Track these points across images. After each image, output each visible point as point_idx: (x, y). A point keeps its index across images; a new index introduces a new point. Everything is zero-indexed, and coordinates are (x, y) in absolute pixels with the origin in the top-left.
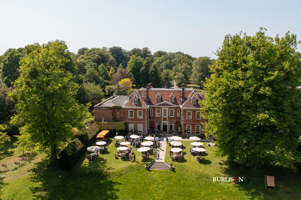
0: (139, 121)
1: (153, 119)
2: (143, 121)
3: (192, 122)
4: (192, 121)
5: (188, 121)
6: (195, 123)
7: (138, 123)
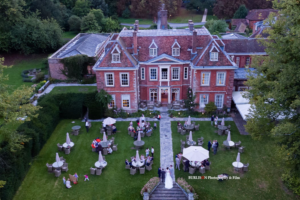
0: (123, 90)
1: (146, 84)
2: (131, 90)
3: (209, 90)
4: (209, 88)
5: (203, 89)
6: (215, 91)
7: (123, 93)
